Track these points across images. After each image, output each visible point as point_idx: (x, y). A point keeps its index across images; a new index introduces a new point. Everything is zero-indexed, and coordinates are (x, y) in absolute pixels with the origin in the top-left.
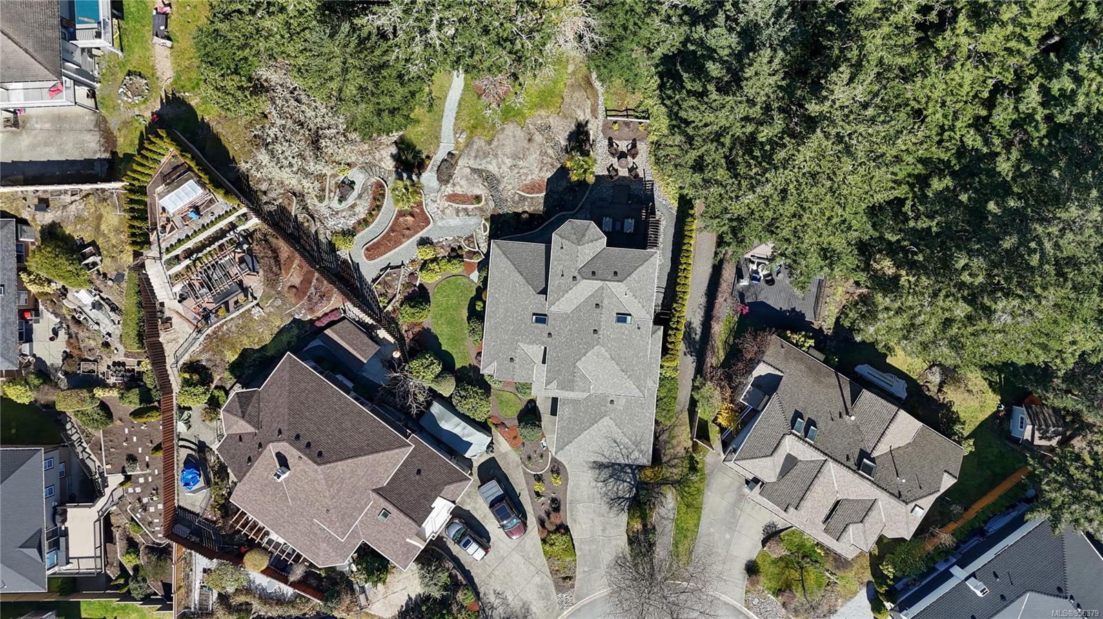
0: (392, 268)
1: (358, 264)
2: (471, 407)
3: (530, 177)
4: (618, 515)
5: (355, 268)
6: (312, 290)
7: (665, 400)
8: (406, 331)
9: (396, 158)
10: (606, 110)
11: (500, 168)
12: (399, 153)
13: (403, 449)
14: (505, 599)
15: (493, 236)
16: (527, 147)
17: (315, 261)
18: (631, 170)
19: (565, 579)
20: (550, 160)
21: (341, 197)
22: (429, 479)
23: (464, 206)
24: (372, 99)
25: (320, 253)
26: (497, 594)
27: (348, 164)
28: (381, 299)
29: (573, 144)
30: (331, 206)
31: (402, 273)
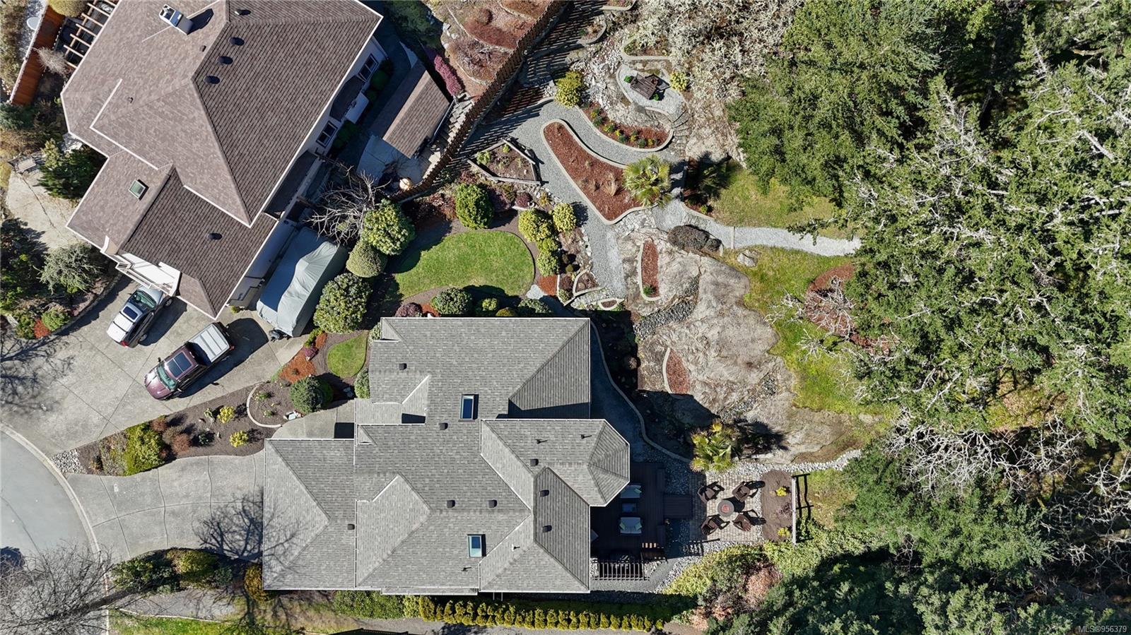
0: (536, 168)
1: (538, 115)
2: (332, 304)
3: (692, 367)
4: (197, 534)
5: (530, 110)
6: (488, 47)
7: (368, 601)
8: (443, 195)
9: (705, 161)
10: (805, 476)
11: (702, 321)
12: (711, 164)
13: (242, 210)
14: (63, 374)
15: (597, 317)
16: (739, 361)
17: (534, 48)
18: (717, 520)
19: (99, 460)
20: (721, 397)
21: (637, 81)
22: (206, 254)
23: (639, 270)
24: (799, 118)
25: (548, 55)
26: (68, 362)
27: (688, 87)
28: (487, 155)
29: (750, 430)
30: (623, 66)
31: (530, 183)
